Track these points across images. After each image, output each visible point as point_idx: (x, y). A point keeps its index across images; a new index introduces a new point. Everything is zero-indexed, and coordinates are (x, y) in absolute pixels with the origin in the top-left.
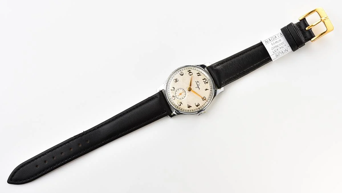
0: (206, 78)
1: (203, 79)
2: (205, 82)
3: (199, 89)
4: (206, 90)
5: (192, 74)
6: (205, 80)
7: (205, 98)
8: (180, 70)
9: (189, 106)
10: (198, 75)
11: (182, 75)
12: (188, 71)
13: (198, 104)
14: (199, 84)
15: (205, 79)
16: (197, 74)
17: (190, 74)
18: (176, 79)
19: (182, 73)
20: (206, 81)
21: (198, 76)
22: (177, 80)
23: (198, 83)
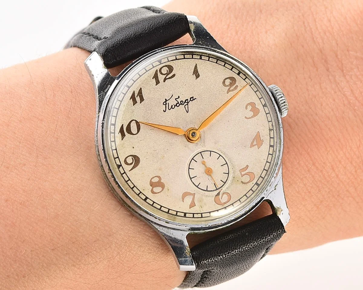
0: (155, 69)
1: (158, 82)
2: (167, 74)
3: (192, 99)
4: (196, 73)
5: (137, 122)
6: (161, 77)
7: (228, 82)
8: (119, 166)
9: (255, 143)
10: (138, 99)
11: (136, 160)
12: (123, 135)
13: (250, 108)
14: (174, 98)
15: (156, 77)
16: (135, 102)
17: (134, 128)
18: (152, 184)
19: (130, 160)
20: (165, 70)
21: (142, 100)
22: (156, 180)
23: (172, 102)
